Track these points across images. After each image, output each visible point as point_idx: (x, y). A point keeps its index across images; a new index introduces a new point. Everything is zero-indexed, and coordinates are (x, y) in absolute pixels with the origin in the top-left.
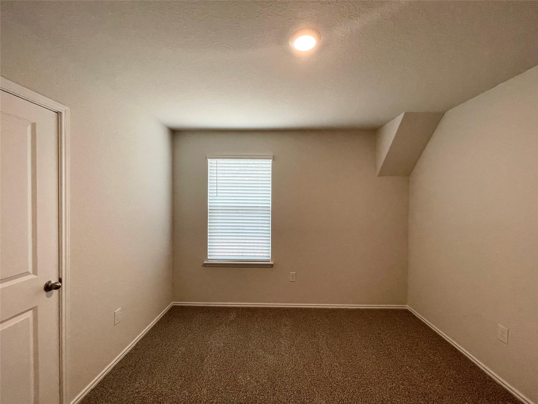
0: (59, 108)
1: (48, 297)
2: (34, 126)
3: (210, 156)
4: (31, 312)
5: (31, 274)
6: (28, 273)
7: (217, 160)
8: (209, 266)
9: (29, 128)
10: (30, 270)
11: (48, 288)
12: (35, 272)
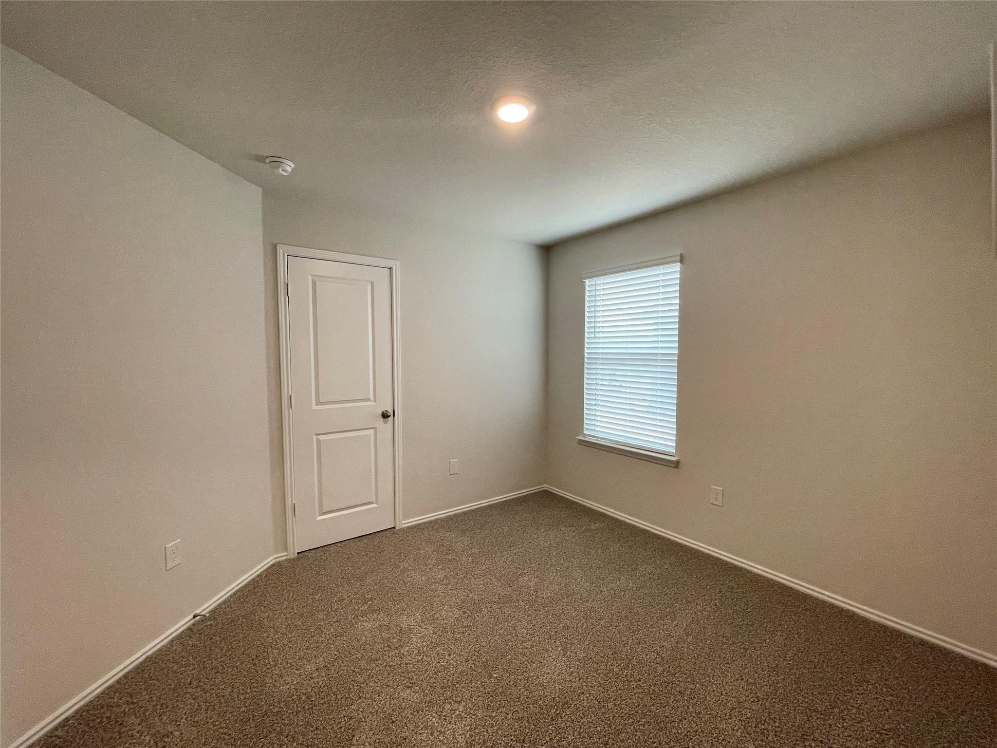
0: (390, 263)
1: (385, 423)
2: (372, 284)
3: (587, 275)
4: (373, 430)
5: (371, 401)
6: (369, 400)
7: (595, 279)
8: (586, 444)
9: (369, 287)
10: (372, 398)
11: (385, 416)
12: (375, 401)
